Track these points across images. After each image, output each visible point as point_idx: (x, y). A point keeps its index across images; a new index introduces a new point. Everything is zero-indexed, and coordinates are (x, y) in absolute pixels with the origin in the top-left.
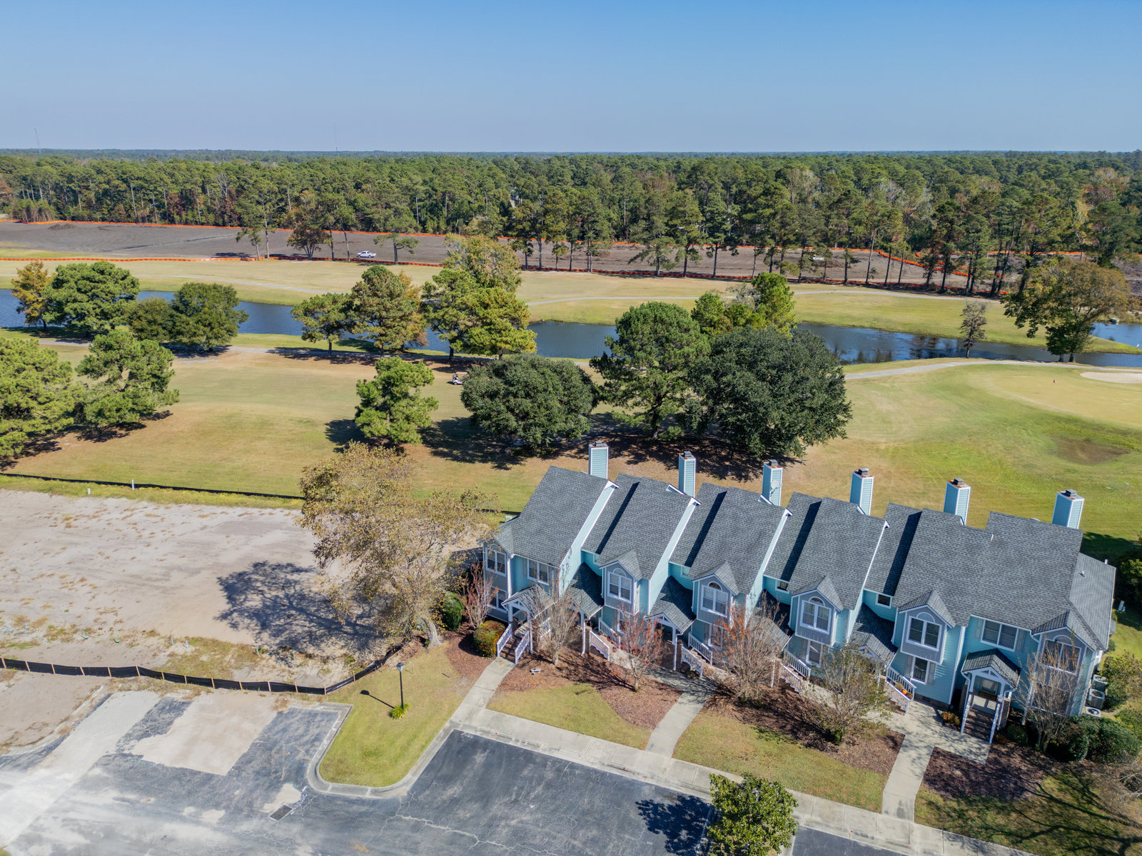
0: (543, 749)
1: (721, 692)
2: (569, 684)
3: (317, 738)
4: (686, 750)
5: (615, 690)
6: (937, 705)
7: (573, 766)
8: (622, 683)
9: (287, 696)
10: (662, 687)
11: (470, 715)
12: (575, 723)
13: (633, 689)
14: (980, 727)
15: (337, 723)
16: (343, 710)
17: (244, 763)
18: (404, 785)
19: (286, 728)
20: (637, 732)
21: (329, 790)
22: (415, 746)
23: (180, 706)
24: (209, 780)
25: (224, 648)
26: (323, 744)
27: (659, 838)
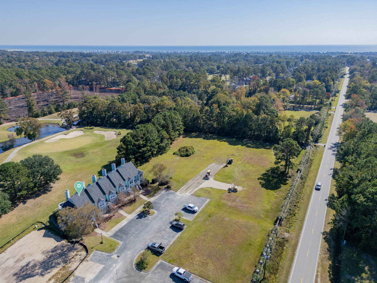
0: (120, 227)
1: (119, 207)
2: (108, 222)
3: (102, 254)
4: (129, 213)
5: (113, 218)
7: (126, 224)
8: (111, 217)
9: (85, 260)
10: (115, 213)
11: (108, 234)
12: (117, 223)
13: (114, 215)
14: (140, 189)
15: (98, 252)
16: (95, 251)
17: (102, 263)
18: (121, 243)
19: (96, 259)
20: (123, 217)
21: (116, 251)
22: (113, 241)
23: (77, 278)
24: (104, 268)
25: (58, 273)
26: (103, 253)
27: (143, 218)
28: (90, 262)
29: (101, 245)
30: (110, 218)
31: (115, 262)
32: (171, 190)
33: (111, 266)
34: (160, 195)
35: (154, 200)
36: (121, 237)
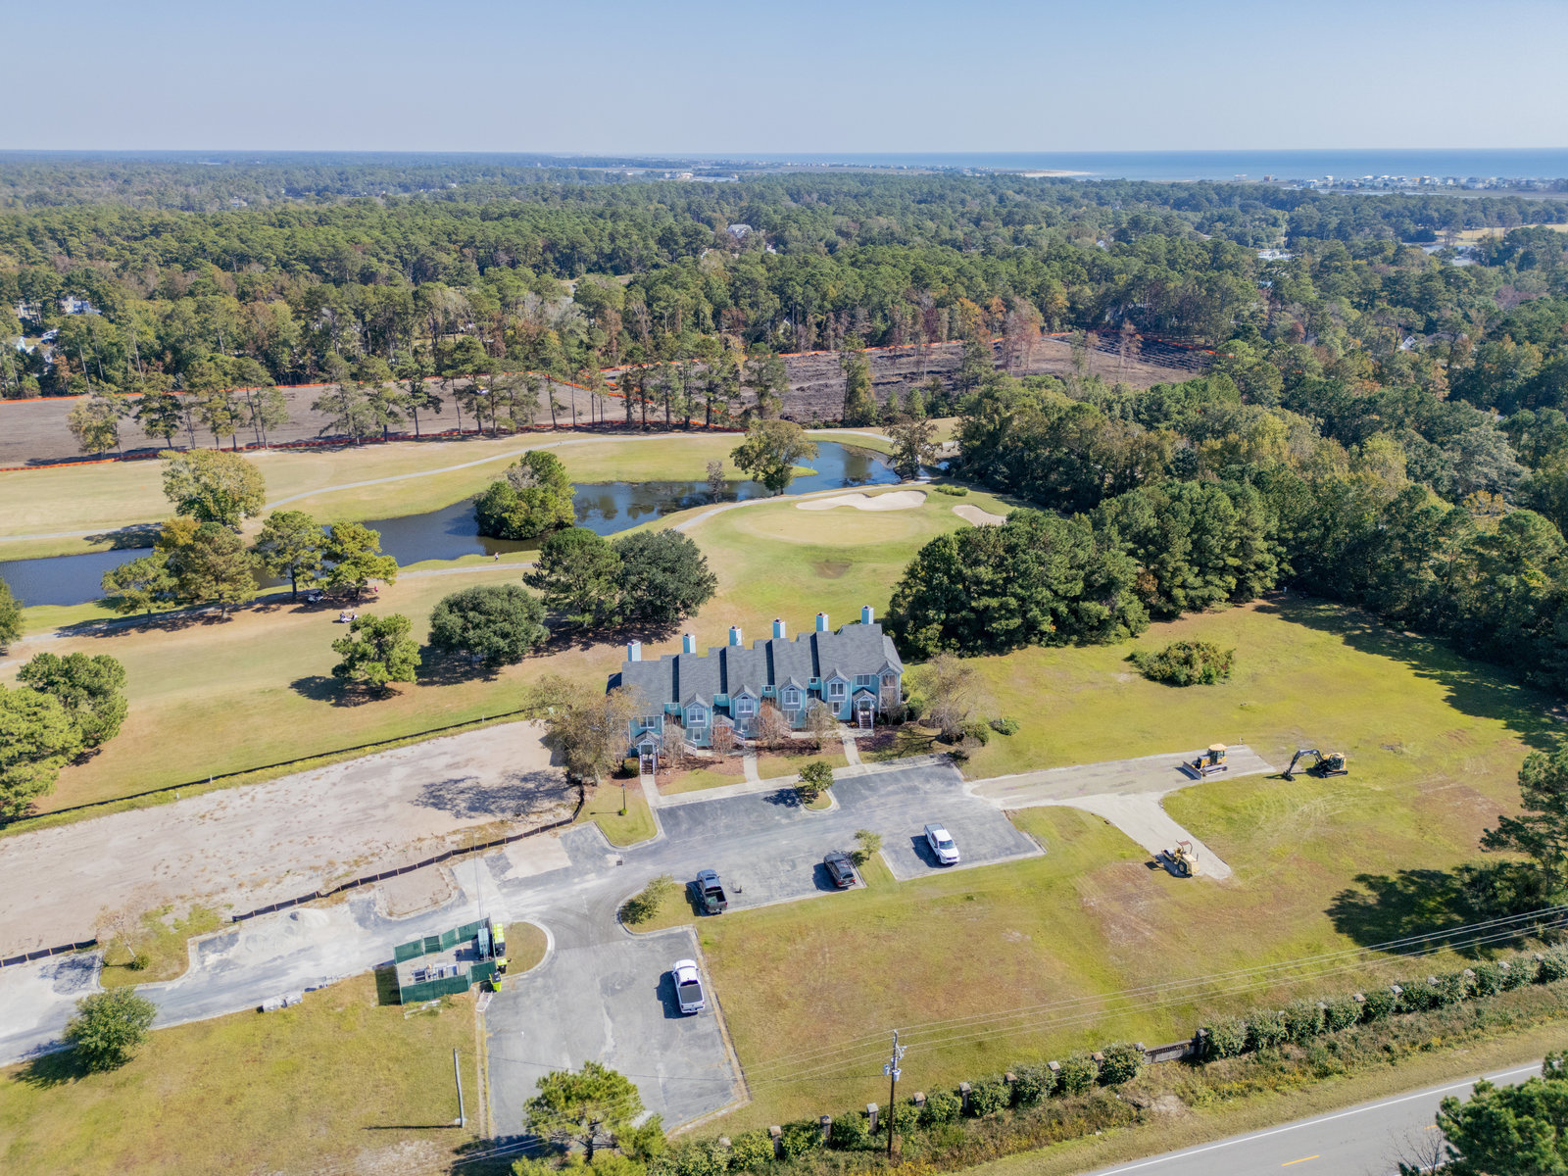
0: (704, 799)
1: (758, 749)
2: (688, 772)
3: (595, 838)
4: (764, 775)
5: (713, 766)
6: (846, 722)
7: (725, 799)
8: (713, 763)
9: (553, 831)
10: (732, 757)
11: (657, 801)
12: (708, 785)
13: (721, 763)
14: (867, 725)
15: (595, 829)
16: (591, 824)
17: (573, 858)
18: (661, 834)
19: (573, 841)
20: (737, 777)
21: (629, 848)
22: (648, 821)
23: (501, 857)
24: (566, 869)
25: (480, 828)
26: (602, 837)
27: (782, 805)
28: (558, 840)
29: (616, 816)
30: (705, 764)
31: (601, 871)
32: (958, 767)
33: (582, 873)
34: (907, 767)
35: (869, 772)
36: (678, 824)
